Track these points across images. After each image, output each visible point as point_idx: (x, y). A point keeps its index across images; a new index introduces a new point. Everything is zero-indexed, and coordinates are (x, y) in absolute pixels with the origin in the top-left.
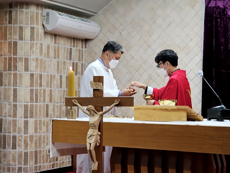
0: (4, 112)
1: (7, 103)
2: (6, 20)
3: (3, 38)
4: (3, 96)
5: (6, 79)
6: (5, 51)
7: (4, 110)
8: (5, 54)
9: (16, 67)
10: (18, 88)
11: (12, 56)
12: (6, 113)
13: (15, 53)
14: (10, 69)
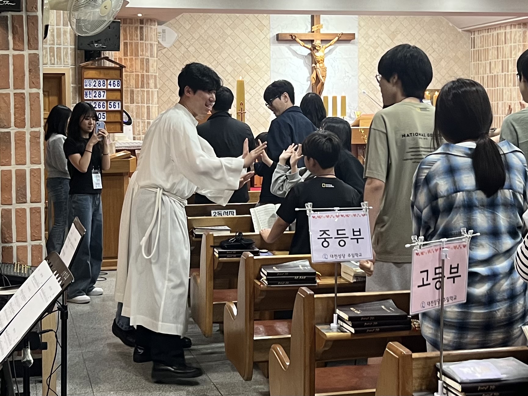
0: (137, 130)
1: (140, 121)
2: (137, 36)
3: (134, 54)
4: (135, 113)
5: (138, 97)
6: (137, 68)
7: (137, 128)
8: (137, 71)
9: (148, 83)
10: (150, 105)
11: (145, 73)
12: (139, 131)
13: (147, 71)
14: (142, 87)
